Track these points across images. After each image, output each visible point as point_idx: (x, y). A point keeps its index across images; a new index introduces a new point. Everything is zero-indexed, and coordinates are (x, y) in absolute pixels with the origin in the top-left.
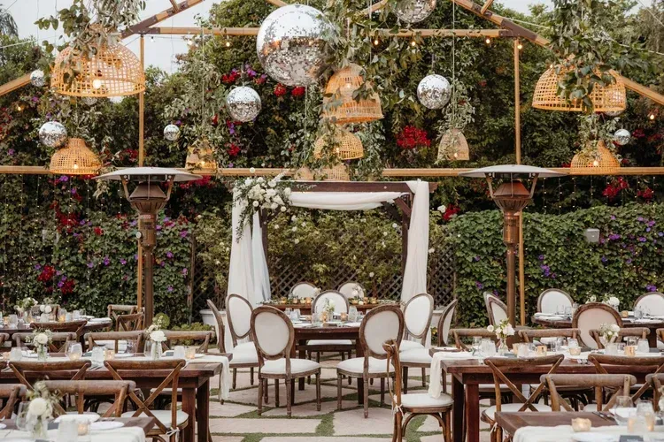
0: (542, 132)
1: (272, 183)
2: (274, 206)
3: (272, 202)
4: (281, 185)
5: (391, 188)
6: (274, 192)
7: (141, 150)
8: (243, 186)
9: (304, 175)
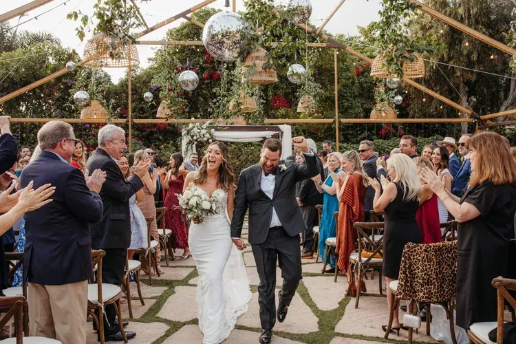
0: (347, 100)
1: (204, 126)
2: (205, 139)
3: (204, 137)
4: (209, 128)
5: (270, 129)
6: (205, 131)
7: (130, 110)
8: (188, 128)
9: (221, 122)
